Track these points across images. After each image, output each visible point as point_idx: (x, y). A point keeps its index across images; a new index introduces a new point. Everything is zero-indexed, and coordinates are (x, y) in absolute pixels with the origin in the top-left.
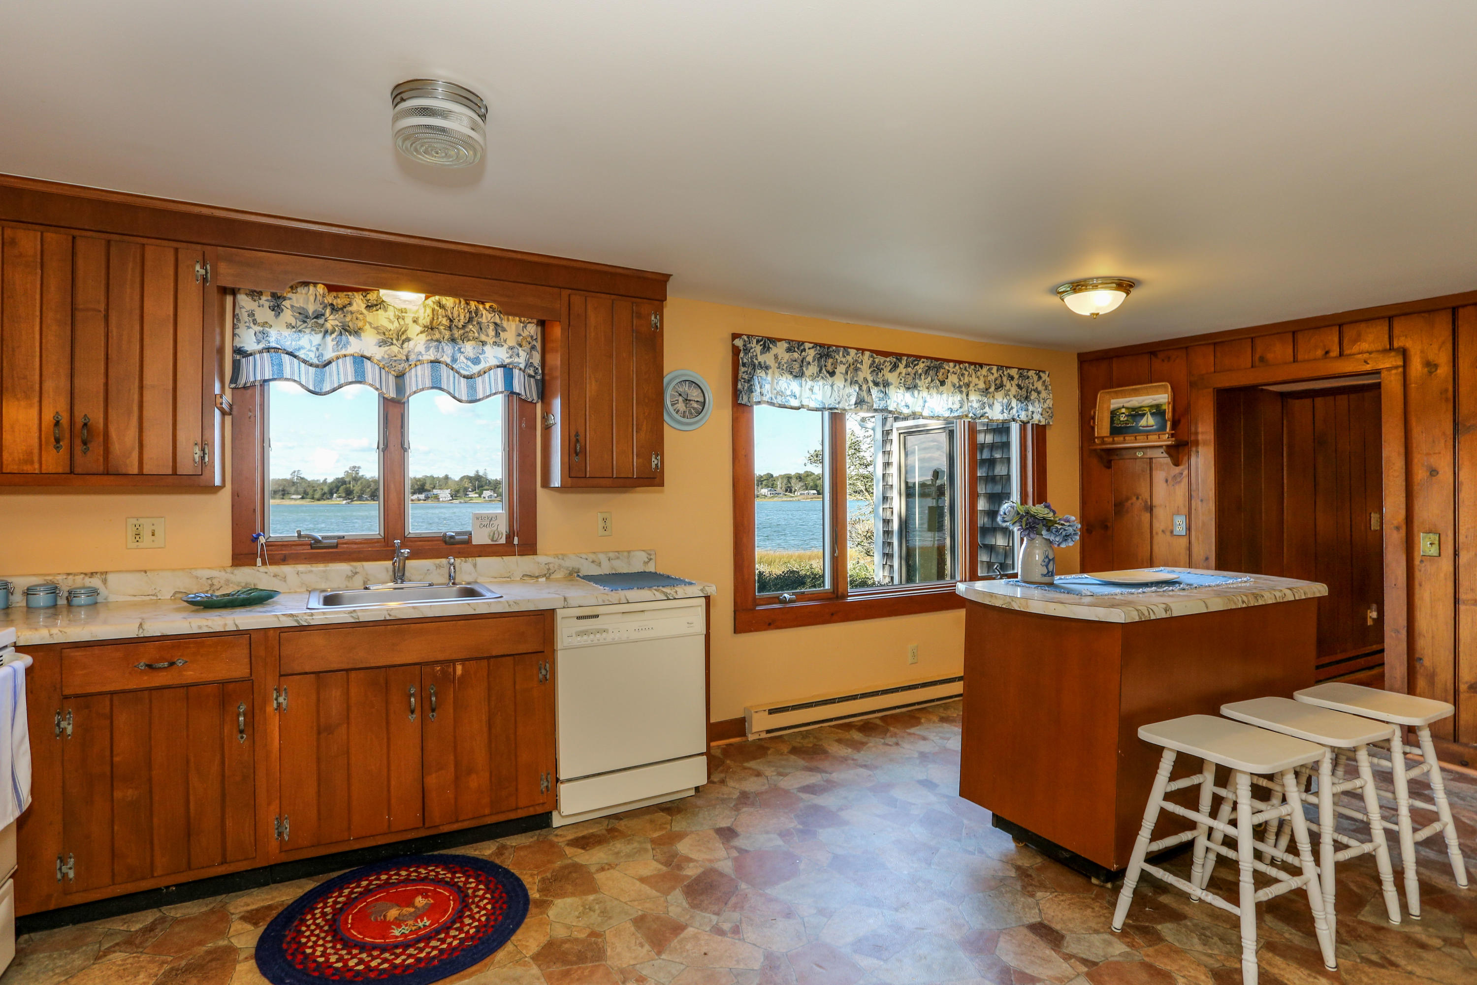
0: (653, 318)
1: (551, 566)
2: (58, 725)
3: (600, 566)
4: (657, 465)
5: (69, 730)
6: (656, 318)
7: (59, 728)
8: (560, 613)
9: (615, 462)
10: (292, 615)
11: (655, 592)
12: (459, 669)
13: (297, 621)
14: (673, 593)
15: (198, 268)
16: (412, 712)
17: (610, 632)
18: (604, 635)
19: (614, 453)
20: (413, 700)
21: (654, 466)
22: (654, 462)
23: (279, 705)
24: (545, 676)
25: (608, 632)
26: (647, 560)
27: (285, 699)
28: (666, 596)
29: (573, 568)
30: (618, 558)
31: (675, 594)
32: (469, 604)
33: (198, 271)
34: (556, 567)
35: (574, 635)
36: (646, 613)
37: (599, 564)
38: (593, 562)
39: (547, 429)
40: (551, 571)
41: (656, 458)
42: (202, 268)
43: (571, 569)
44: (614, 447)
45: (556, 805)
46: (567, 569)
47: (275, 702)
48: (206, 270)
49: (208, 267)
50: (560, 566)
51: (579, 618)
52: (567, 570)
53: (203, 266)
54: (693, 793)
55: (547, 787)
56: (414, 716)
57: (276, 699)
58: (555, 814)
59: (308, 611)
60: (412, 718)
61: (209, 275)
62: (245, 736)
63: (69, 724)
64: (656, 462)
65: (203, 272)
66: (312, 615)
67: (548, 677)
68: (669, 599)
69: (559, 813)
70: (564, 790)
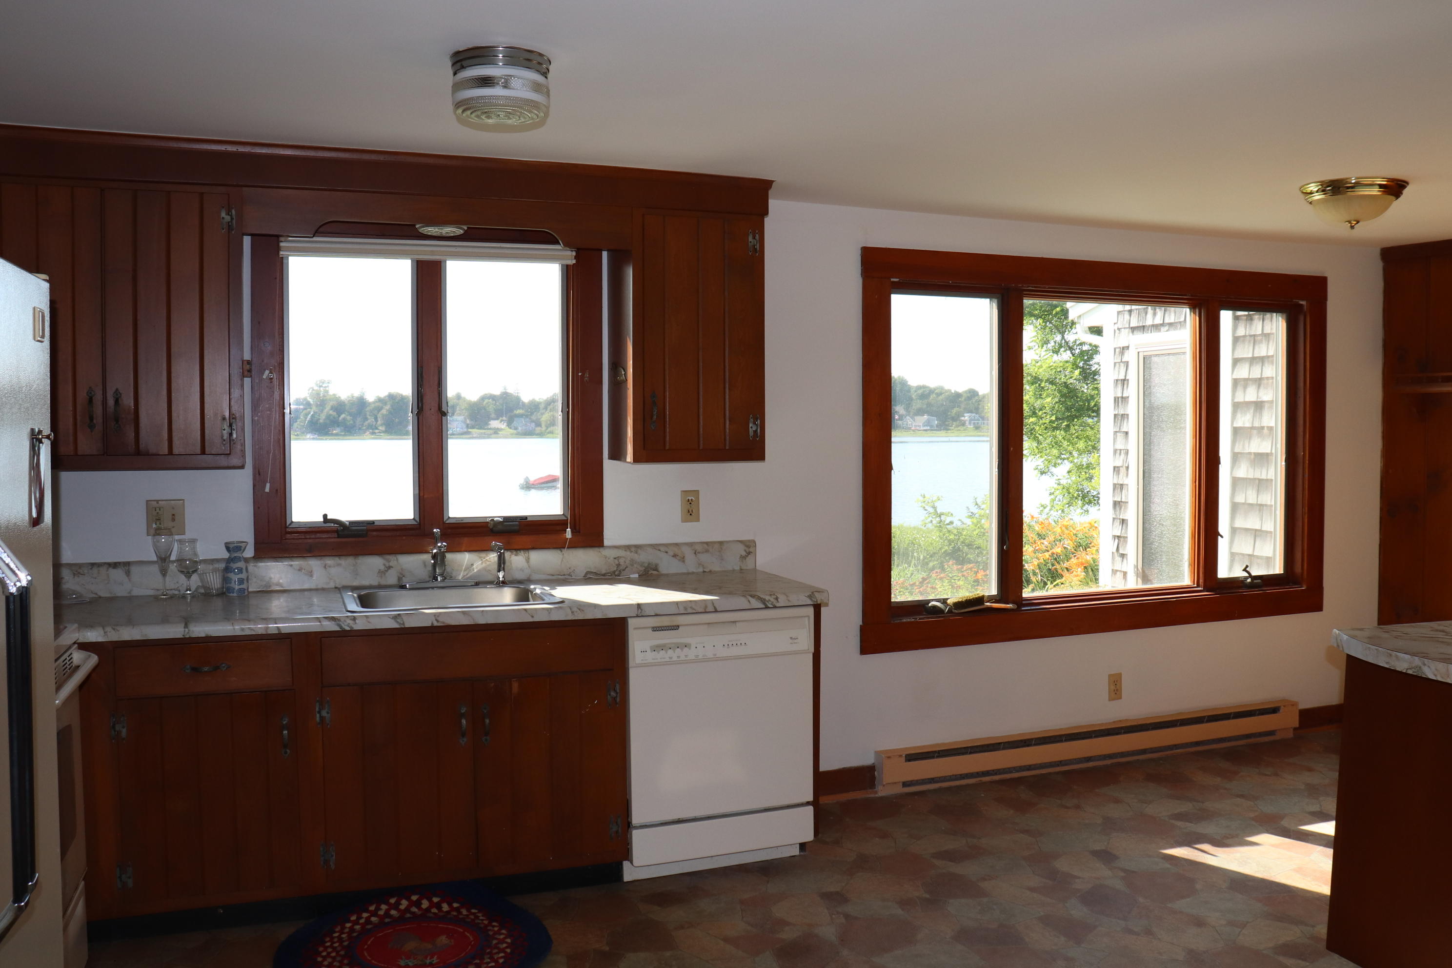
0: (750, 239)
1: (622, 561)
2: (114, 727)
3: (684, 562)
4: (755, 432)
5: (124, 732)
6: (754, 238)
7: (115, 731)
8: (631, 622)
9: (701, 430)
10: (333, 619)
11: (750, 599)
12: (515, 686)
13: (339, 625)
14: (772, 600)
15: (223, 214)
16: (463, 735)
17: (693, 647)
18: (686, 649)
19: (701, 417)
20: (464, 722)
21: (751, 433)
22: (752, 427)
23: (322, 718)
24: (614, 699)
25: (690, 649)
26: (744, 553)
27: (328, 713)
28: (764, 604)
29: (649, 564)
30: (707, 551)
31: (775, 602)
32: (525, 610)
33: (223, 218)
34: (628, 562)
35: (649, 650)
36: (737, 624)
37: (683, 559)
38: (675, 556)
39: (617, 387)
40: (621, 568)
41: (754, 423)
42: (228, 214)
43: (646, 565)
44: (701, 410)
45: (626, 853)
46: (642, 564)
47: (318, 715)
48: (231, 216)
49: (233, 212)
50: (633, 562)
51: (655, 629)
52: (641, 566)
53: (228, 213)
54: (796, 851)
55: (617, 832)
56: (465, 739)
57: (319, 712)
58: (626, 864)
59: (349, 614)
60: (463, 741)
61: (234, 221)
62: (288, 751)
63: (123, 727)
64: (754, 429)
65: (228, 218)
66: (354, 619)
67: (618, 700)
68: (767, 607)
69: (632, 863)
70: (637, 836)
